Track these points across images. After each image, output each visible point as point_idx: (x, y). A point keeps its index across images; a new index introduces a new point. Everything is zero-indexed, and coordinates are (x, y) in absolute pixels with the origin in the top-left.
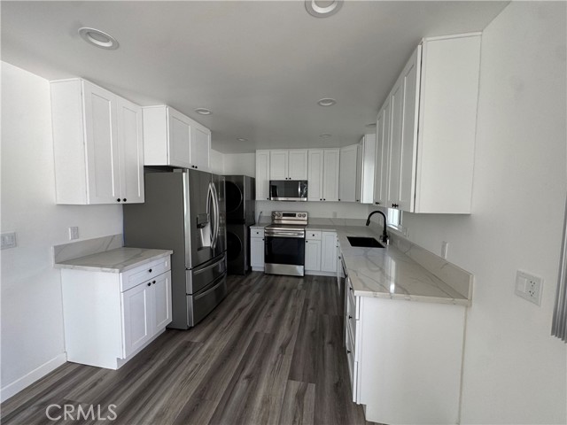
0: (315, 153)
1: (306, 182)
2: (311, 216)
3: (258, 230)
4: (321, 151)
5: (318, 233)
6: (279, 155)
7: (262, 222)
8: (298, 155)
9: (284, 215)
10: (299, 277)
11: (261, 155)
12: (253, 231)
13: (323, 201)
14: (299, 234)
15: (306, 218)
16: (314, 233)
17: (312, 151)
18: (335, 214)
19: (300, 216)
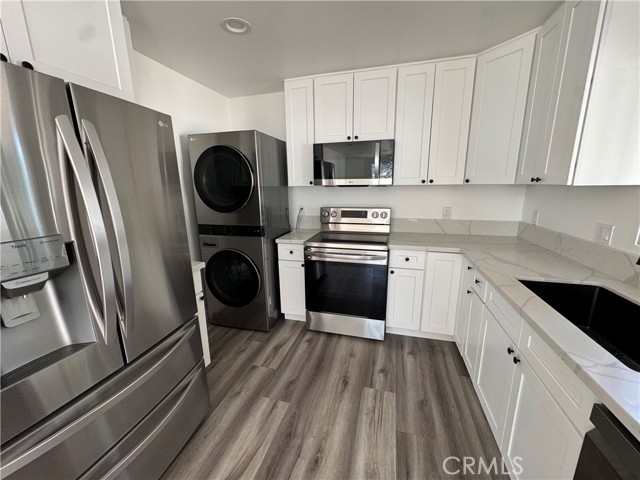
0: (414, 73)
1: (392, 143)
2: (398, 216)
3: (291, 247)
4: (427, 67)
5: (419, 255)
6: (332, 85)
7: (303, 226)
8: (375, 81)
9: (345, 214)
10: (374, 341)
11: (296, 88)
12: (284, 247)
13: (427, 184)
14: (375, 258)
15: (386, 221)
16: (408, 254)
17: (406, 69)
18: (447, 211)
19: (375, 215)
